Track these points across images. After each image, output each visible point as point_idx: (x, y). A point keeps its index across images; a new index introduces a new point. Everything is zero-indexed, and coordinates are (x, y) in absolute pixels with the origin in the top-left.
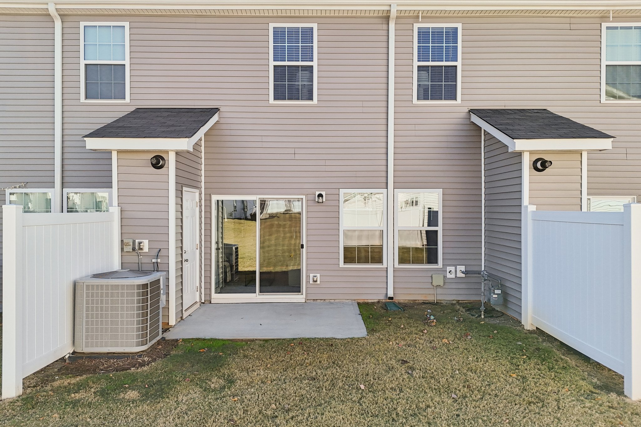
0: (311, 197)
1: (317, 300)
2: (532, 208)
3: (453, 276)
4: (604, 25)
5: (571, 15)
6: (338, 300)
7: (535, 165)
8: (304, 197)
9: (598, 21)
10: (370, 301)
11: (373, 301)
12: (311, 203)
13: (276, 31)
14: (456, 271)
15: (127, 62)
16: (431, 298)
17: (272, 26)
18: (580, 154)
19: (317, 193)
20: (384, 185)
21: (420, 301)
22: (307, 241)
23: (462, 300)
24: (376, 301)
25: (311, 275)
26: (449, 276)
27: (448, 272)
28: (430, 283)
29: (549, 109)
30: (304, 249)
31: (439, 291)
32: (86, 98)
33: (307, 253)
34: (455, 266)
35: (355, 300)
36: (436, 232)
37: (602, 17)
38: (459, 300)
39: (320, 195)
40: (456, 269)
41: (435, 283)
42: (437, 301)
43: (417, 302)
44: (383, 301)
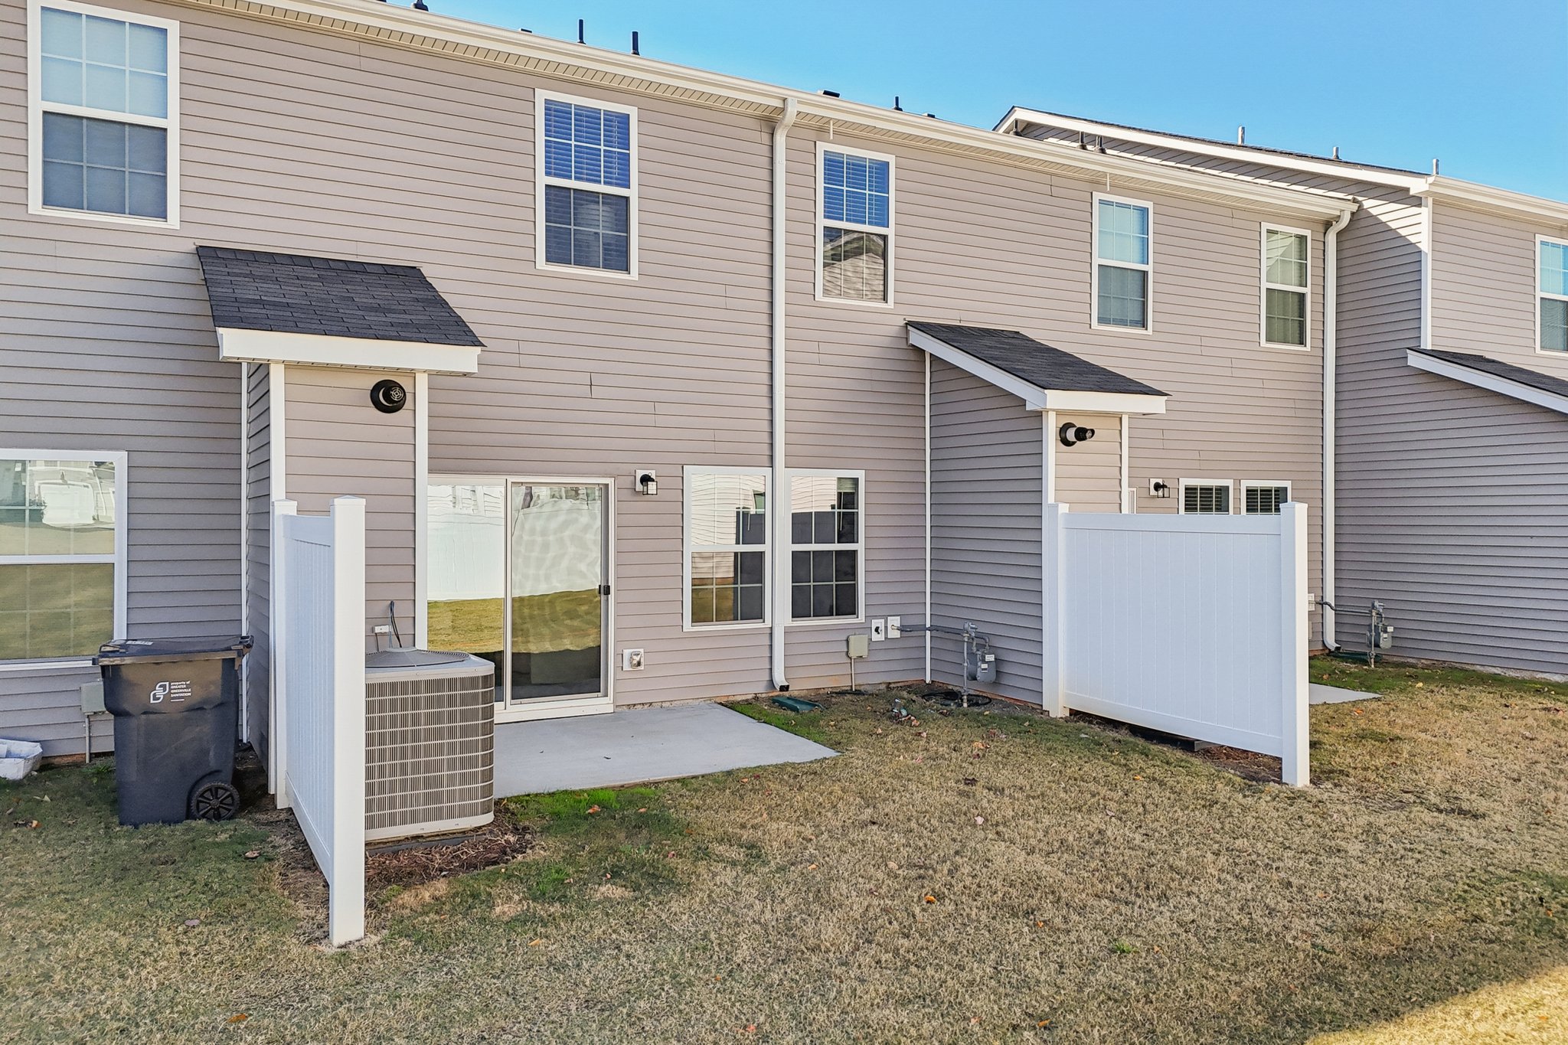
0: (627, 482)
1: (634, 705)
2: (1064, 508)
3: (881, 637)
4: (1097, 196)
5: (1052, 170)
6: (678, 702)
7: (1063, 435)
8: (610, 481)
9: (1087, 187)
10: (739, 698)
11: (744, 698)
12: (627, 495)
13: (550, 107)
14: (886, 627)
15: (172, 124)
16: (844, 683)
17: (542, 95)
18: (1118, 419)
19: (640, 474)
20: (766, 460)
21: (826, 690)
22: (618, 578)
23: (894, 683)
24: (750, 697)
25: (627, 652)
26: (875, 637)
27: (873, 630)
28: (844, 654)
29: (1023, 331)
30: (611, 597)
31: (861, 668)
32: (47, 202)
33: (617, 603)
34: (885, 617)
35: (710, 699)
36: (854, 553)
37: (1092, 182)
38: (890, 683)
39: (646, 479)
40: (886, 622)
41: (853, 654)
42: (858, 688)
43: (821, 692)
44: (764, 695)
